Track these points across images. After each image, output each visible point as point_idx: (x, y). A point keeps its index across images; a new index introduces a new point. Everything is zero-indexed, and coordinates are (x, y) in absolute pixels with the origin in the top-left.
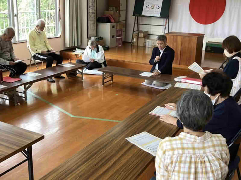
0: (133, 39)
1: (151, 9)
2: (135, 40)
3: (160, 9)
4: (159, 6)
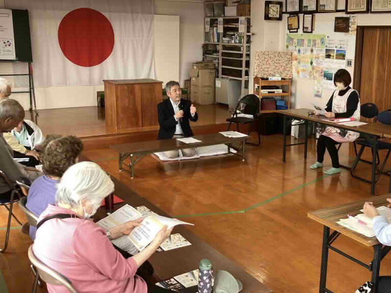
3: (11, 45)
4: (8, 42)
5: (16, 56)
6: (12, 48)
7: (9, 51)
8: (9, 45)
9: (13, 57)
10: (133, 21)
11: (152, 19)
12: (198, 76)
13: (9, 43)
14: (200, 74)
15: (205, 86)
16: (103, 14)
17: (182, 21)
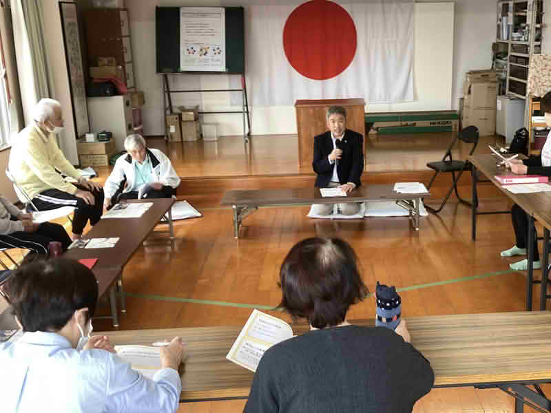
0: (169, 127)
1: (201, 55)
2: (173, 129)
3: (221, 53)
4: (218, 49)
5: (226, 67)
6: (222, 57)
7: (218, 60)
8: (219, 53)
9: (223, 68)
10: (384, 12)
11: (412, 10)
12: (469, 92)
13: (218, 51)
14: (472, 89)
15: (479, 108)
16: (342, 6)
17: (457, 11)
